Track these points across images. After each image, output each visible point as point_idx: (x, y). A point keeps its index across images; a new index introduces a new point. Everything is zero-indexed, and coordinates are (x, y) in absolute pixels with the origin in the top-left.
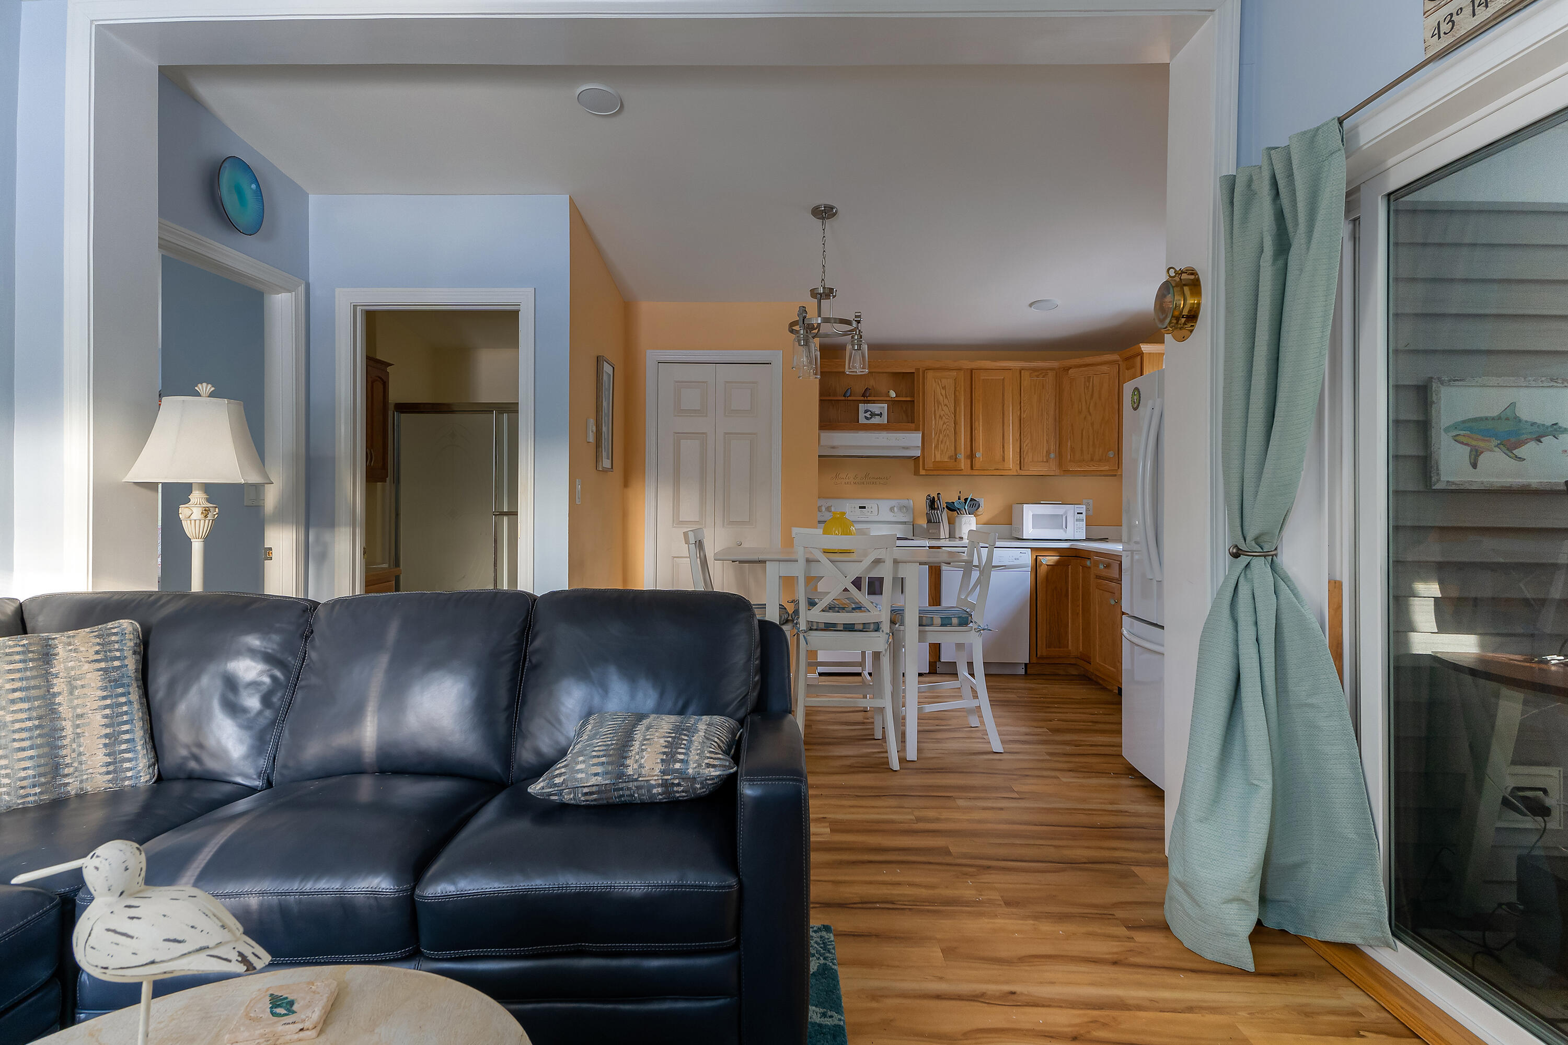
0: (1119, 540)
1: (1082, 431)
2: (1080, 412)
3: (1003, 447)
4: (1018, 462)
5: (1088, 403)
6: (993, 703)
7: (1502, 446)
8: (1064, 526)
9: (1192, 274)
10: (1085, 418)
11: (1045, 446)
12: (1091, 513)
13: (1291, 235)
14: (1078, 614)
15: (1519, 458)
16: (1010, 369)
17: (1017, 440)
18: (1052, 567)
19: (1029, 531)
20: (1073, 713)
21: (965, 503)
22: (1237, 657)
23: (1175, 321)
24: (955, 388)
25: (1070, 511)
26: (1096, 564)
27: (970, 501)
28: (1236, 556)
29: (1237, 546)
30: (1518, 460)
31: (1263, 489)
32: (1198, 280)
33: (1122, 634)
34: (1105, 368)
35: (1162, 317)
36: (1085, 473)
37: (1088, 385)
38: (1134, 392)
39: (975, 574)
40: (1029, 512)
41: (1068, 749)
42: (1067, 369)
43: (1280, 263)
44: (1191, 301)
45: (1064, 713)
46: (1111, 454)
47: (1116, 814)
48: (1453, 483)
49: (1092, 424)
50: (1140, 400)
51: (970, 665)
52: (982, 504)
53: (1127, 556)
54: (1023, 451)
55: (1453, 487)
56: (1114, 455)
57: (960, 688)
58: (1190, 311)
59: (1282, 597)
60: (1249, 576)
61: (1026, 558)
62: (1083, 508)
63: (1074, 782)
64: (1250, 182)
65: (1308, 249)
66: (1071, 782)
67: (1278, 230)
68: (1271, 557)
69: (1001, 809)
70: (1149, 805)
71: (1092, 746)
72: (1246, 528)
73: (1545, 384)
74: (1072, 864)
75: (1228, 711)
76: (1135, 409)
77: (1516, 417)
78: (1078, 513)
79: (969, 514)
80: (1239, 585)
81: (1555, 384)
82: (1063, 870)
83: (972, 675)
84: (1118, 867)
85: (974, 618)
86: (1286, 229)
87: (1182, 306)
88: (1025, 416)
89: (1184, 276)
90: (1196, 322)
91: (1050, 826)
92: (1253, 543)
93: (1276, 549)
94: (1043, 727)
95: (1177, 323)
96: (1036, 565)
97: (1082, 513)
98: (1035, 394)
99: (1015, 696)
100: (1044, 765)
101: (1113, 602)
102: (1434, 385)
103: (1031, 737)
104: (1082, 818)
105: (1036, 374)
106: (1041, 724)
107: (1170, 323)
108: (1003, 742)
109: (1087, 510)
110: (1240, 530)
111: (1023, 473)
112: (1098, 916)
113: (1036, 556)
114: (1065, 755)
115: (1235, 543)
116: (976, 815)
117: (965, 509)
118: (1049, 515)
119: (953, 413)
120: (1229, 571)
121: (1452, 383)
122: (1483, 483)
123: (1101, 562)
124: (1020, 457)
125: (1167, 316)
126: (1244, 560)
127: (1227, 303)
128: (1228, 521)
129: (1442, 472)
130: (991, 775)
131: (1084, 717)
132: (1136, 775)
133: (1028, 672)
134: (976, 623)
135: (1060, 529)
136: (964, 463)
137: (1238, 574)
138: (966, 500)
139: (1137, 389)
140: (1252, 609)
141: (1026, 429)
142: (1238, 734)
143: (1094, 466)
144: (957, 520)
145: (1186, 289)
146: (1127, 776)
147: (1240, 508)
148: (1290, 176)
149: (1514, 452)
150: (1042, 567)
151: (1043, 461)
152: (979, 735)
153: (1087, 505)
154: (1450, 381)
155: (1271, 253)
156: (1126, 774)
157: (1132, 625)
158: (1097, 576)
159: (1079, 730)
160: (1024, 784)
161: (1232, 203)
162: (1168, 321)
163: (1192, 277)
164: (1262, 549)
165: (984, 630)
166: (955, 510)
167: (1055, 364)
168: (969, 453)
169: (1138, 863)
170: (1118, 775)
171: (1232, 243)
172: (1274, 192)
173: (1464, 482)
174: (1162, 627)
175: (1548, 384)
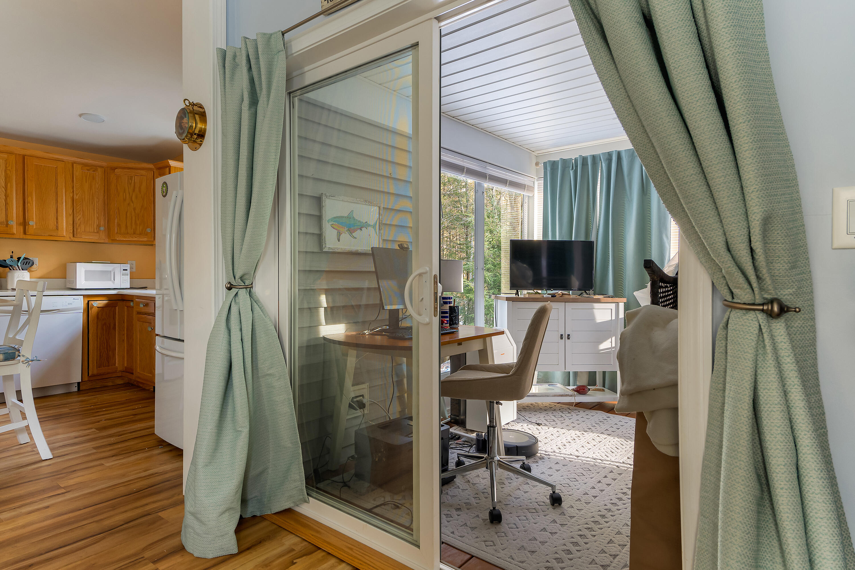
0: (153, 288)
1: (127, 213)
2: (125, 200)
3: (57, 219)
4: (72, 231)
5: (131, 195)
6: (42, 420)
7: (348, 231)
8: (112, 279)
9: (201, 107)
10: (129, 204)
11: (96, 221)
12: (134, 270)
13: (259, 95)
14: (123, 340)
16: (63, 161)
17: (70, 215)
18: (102, 309)
19: (81, 282)
20: (117, 412)
21: (18, 261)
22: (230, 352)
23: (190, 136)
24: (6, 167)
25: (117, 268)
26: (138, 304)
27: (23, 259)
28: (229, 289)
29: (230, 283)
30: (355, 239)
31: (245, 247)
32: (204, 112)
33: (155, 349)
34: (143, 172)
35: (181, 131)
36: (129, 243)
37: (130, 182)
38: (163, 185)
39: (23, 318)
40: (82, 269)
41: (112, 440)
42: (114, 169)
43: (253, 110)
44: (200, 125)
45: (111, 413)
46: (149, 230)
47: (148, 477)
48: (331, 248)
49: (134, 209)
50: (167, 191)
51: (19, 393)
52: (36, 261)
53: (159, 298)
54: (76, 224)
55: (331, 251)
56: (151, 231)
57: (8, 414)
58: (200, 131)
59: (255, 312)
60: (237, 301)
61: (80, 303)
62: (127, 267)
63: (116, 464)
64: (235, 57)
65: (268, 104)
66: (112, 465)
67: (251, 90)
68: (249, 288)
69: (47, 507)
70: (173, 463)
71: (131, 433)
72: (235, 271)
74: (111, 530)
75: (224, 388)
76: (164, 196)
77: (353, 217)
78: (124, 270)
79: (23, 270)
80: (231, 307)
81: (366, 203)
82: (104, 538)
83: (21, 401)
84: (149, 517)
85: (22, 352)
86: (255, 90)
87: (194, 127)
88: (77, 198)
89: (195, 108)
90: (204, 139)
91: (94, 505)
92: (239, 280)
93: (252, 284)
94: (92, 429)
95: (191, 137)
96: (88, 308)
97: (127, 270)
98: (86, 182)
99: (67, 409)
100: (90, 458)
101: (150, 329)
102: (324, 198)
103: (81, 438)
104: (122, 490)
105: (88, 168)
106: (90, 426)
107: (186, 136)
108: (52, 449)
109: (131, 268)
110: (232, 272)
111: (76, 240)
112: (131, 564)
113: (88, 301)
114: (110, 445)
115: (229, 281)
116: (21, 522)
117: (18, 265)
118: (99, 271)
119: (3, 187)
120: (225, 298)
122: (342, 249)
123: (141, 302)
124: (73, 227)
125: (184, 131)
126: (234, 291)
127: (223, 130)
128: (225, 267)
129: (327, 243)
130: (36, 482)
131: (126, 413)
132: (164, 444)
133: (81, 388)
134: (23, 356)
135: (109, 281)
136: (15, 228)
137: (231, 300)
138: (19, 259)
139: (165, 183)
140: (239, 321)
141: (78, 207)
142: (230, 401)
143: (136, 237)
144: (9, 275)
145: (197, 117)
146: (157, 447)
147: (232, 258)
148: (257, 58)
149: (353, 234)
150: (93, 309)
151: (94, 232)
152: (29, 449)
153: (131, 265)
154: (331, 197)
155: (248, 102)
156: (158, 446)
157: (163, 342)
158: (138, 312)
159: (122, 423)
160: (70, 479)
161: (224, 67)
162: (184, 135)
163: (200, 110)
164: (244, 284)
165: (32, 361)
166: (7, 267)
167: (104, 164)
168: (21, 220)
169: (164, 509)
170: (151, 448)
171: (225, 92)
172: (249, 66)
173: (335, 248)
174: (183, 341)
175: (364, 203)
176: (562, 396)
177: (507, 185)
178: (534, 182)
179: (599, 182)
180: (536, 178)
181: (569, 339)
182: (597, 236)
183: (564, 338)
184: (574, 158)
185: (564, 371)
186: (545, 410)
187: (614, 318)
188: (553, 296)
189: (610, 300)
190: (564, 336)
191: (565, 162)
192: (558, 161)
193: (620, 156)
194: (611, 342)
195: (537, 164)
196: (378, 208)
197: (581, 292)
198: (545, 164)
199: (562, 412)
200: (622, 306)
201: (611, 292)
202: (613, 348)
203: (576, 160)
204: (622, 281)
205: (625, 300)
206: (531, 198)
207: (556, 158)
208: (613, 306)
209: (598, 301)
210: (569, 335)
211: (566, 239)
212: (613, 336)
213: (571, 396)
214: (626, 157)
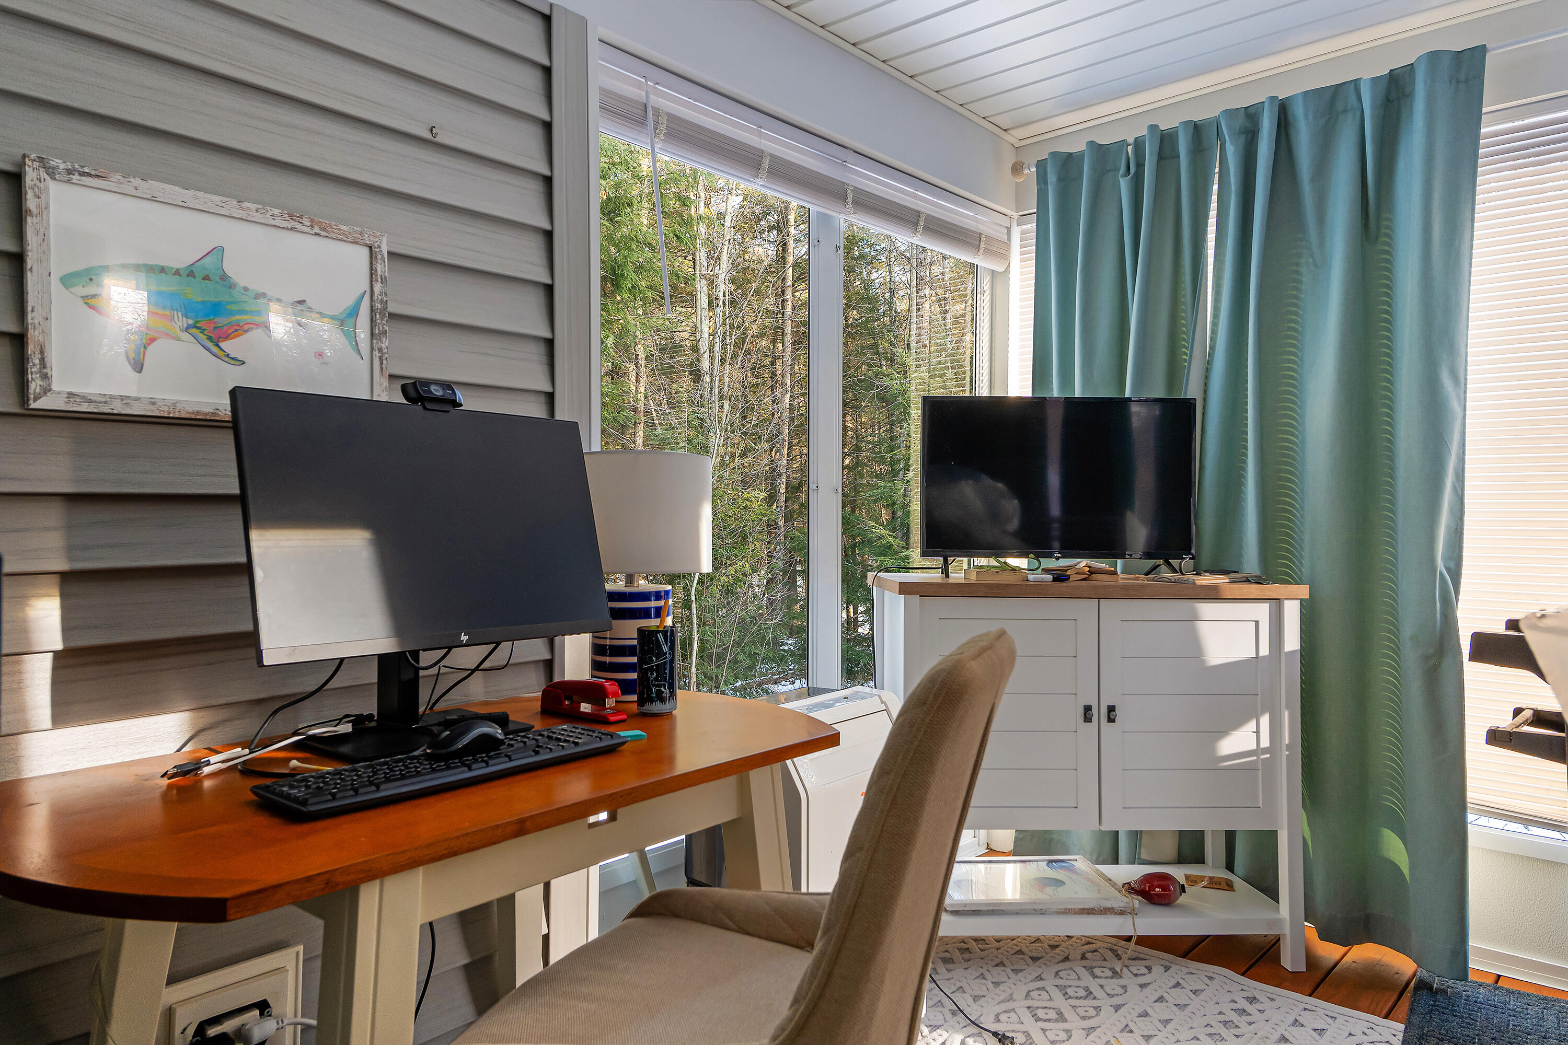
7: (194, 331)
15: (233, 359)
30: (233, 362)
48: (85, 399)
55: (85, 407)
73: (278, 222)
77: (224, 277)
81: (299, 226)
102: (33, 175)
121: (75, 178)
122: (153, 404)
129: (55, 372)
149: (222, 345)
154: (70, 172)
173: (111, 397)
175: (285, 224)
176: (1090, 912)
177: (920, 229)
178: (1009, 229)
179: (1213, 213)
180: (1015, 215)
181: (1111, 720)
182: (1206, 385)
183: (1095, 718)
184: (1131, 140)
185: (1096, 826)
186: (1035, 959)
187: (1264, 651)
188: (1060, 577)
189: (1253, 590)
190: (1095, 711)
191: (1100, 152)
192: (1081, 155)
193: (1286, 120)
194: (1257, 732)
195: (1017, 169)
196: (366, 251)
197: (1151, 563)
198: (1041, 166)
199: (1090, 969)
200: (1292, 612)
201: (1251, 562)
202: (1265, 751)
203: (1139, 144)
204: (1291, 529)
205: (1304, 591)
206: (999, 278)
207: (1077, 146)
208: (1262, 611)
209: (1212, 595)
210: (1111, 709)
211: (1104, 392)
212: (1263, 713)
213: (1122, 913)
214: (1306, 117)
